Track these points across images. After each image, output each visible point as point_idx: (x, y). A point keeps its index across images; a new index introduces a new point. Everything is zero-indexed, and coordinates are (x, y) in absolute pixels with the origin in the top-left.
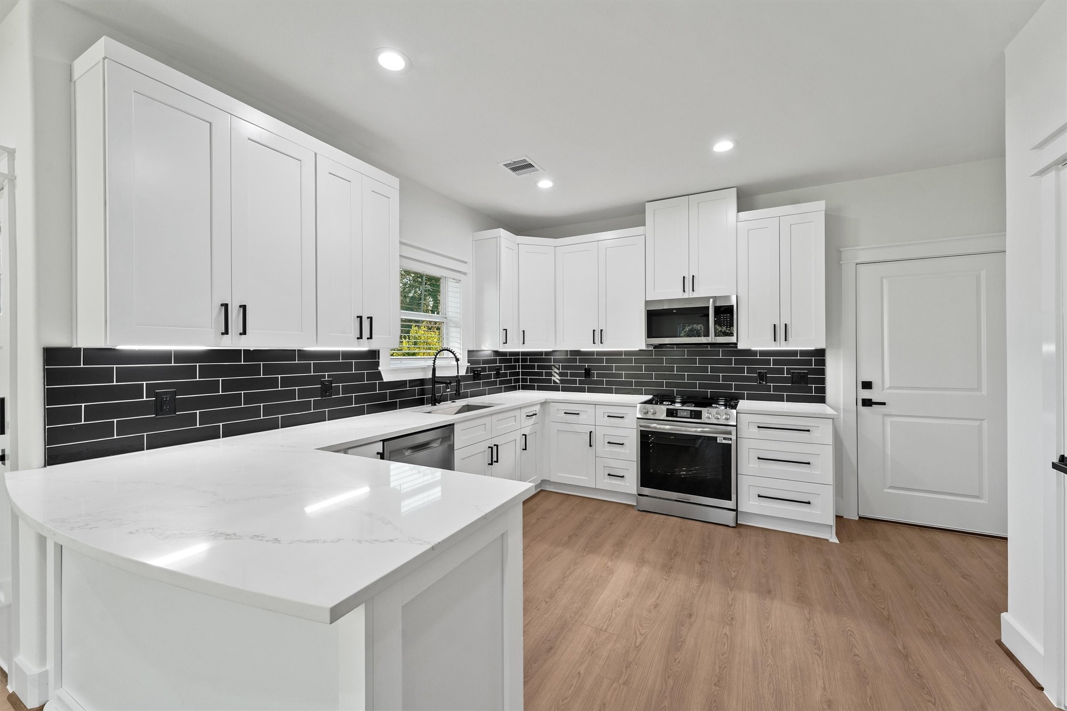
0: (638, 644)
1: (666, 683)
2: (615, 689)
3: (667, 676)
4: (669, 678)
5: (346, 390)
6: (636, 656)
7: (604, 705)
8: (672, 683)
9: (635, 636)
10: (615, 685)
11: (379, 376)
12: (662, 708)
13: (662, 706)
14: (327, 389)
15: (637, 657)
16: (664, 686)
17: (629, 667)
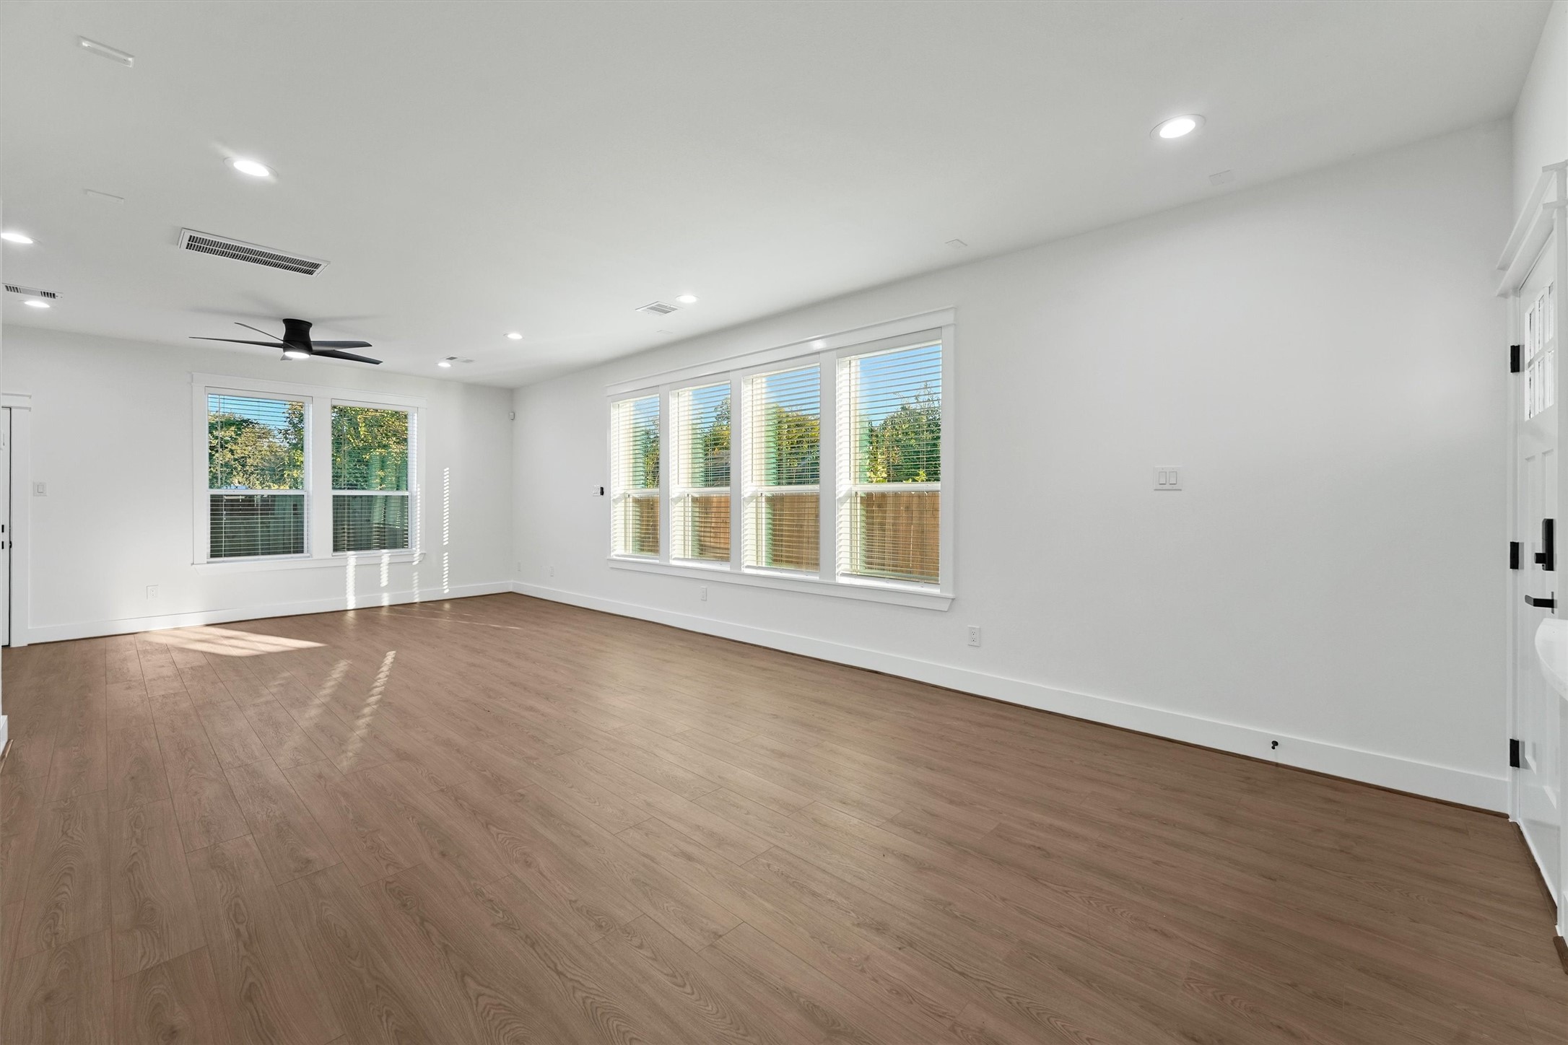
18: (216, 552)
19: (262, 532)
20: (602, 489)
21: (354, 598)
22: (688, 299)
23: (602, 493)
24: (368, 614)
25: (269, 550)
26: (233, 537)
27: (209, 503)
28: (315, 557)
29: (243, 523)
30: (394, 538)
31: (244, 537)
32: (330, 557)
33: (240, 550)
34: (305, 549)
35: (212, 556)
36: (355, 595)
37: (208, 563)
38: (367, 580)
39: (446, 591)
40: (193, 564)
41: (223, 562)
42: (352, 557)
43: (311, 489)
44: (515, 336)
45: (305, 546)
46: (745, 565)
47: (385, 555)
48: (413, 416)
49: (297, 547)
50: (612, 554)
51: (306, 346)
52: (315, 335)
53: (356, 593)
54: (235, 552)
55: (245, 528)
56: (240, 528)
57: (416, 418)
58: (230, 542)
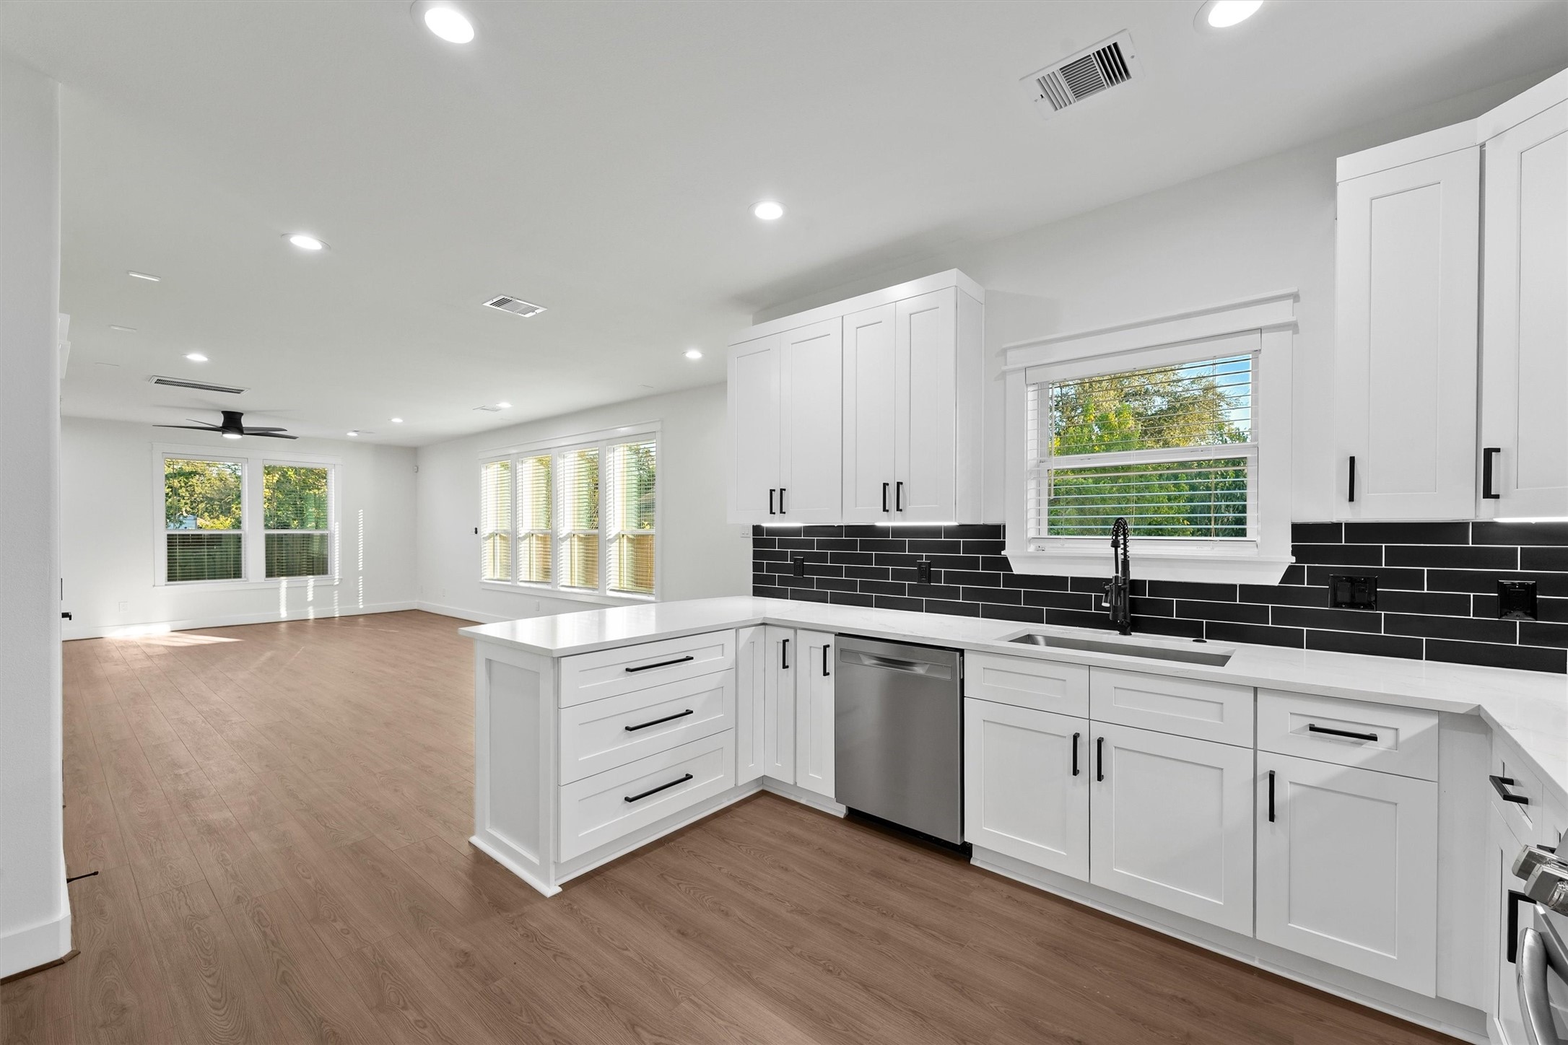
0: (639, 1030)
1: (550, 1034)
2: (580, 976)
3: (559, 1040)
4: (554, 1041)
5: (950, 578)
6: (618, 1018)
7: (568, 959)
8: (545, 1040)
9: (658, 1033)
10: (586, 976)
11: (1005, 564)
12: (521, 1011)
13: (524, 1012)
14: (926, 574)
15: (613, 1018)
16: (546, 1028)
17: (604, 1002)
18: (171, 577)
19: (208, 562)
20: (476, 529)
21: (285, 612)
22: (505, 405)
23: (476, 532)
24: (297, 625)
25: (213, 576)
26: (185, 566)
27: (166, 540)
28: (250, 582)
29: (193, 556)
30: (318, 566)
31: (193, 566)
32: (263, 581)
33: (191, 576)
34: (243, 575)
35: (169, 580)
36: (287, 610)
37: (166, 585)
38: (296, 599)
39: (361, 607)
40: (154, 586)
41: (178, 584)
42: (284, 582)
43: (247, 529)
44: (397, 420)
45: (243, 572)
46: (561, 584)
47: (311, 580)
48: (331, 471)
49: (237, 574)
50: (483, 578)
51: (240, 430)
52: (246, 422)
53: (288, 608)
54: (186, 577)
55: (195, 559)
56: (190, 559)
57: (333, 472)
58: (182, 569)
